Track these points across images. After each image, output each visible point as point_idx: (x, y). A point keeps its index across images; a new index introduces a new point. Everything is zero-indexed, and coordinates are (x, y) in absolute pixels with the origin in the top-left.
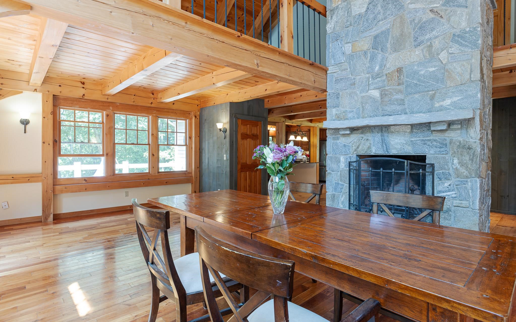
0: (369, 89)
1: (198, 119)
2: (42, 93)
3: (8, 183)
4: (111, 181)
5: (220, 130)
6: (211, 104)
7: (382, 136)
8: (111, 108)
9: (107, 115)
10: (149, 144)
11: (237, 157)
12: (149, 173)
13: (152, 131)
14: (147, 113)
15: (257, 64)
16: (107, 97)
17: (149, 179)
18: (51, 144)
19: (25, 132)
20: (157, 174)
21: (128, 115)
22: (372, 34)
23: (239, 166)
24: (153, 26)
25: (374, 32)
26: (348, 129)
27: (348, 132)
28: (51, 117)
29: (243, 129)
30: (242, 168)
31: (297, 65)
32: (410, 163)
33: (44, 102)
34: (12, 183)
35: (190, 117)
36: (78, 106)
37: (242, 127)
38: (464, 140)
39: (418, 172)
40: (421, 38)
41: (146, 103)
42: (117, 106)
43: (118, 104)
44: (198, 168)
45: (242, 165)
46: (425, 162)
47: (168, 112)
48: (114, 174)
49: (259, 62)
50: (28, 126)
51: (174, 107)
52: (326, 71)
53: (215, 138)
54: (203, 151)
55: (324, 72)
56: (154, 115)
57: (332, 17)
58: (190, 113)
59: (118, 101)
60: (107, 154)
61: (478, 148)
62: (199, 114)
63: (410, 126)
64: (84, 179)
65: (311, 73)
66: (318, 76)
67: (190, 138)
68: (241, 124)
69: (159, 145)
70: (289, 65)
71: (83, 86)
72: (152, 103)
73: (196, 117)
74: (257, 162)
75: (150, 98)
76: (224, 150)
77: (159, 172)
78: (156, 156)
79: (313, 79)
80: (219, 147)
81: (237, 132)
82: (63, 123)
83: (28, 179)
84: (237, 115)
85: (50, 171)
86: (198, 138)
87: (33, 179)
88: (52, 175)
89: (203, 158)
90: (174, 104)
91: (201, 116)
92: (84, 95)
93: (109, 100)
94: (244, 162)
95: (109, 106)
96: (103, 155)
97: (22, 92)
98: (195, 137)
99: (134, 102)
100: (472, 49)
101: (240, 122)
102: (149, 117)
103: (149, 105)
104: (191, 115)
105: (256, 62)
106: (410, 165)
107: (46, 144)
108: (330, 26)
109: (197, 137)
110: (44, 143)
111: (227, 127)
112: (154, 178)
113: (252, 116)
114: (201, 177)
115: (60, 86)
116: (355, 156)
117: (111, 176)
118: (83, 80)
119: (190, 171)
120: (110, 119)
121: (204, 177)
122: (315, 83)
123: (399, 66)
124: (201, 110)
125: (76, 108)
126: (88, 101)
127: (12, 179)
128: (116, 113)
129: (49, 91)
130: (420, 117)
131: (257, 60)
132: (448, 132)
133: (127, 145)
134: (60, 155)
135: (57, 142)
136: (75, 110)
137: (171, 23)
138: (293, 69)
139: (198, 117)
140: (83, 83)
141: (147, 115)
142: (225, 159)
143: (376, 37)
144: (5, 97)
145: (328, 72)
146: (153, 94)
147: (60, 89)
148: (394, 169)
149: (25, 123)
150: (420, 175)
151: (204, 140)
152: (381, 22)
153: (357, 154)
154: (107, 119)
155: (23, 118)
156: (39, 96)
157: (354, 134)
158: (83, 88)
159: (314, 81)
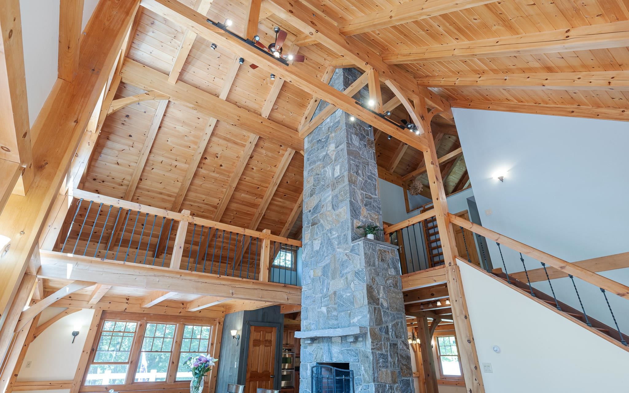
0: (321, 306)
1: (221, 325)
2: (95, 309)
3: (45, 389)
4: (128, 390)
5: (234, 337)
6: (232, 311)
7: (329, 345)
8: (145, 318)
9: (141, 325)
10: (171, 352)
11: (247, 365)
12: (166, 382)
13: (177, 339)
14: (175, 322)
15: (232, 293)
16: (143, 309)
17: (164, 389)
18: (89, 352)
19: (73, 343)
20: (173, 383)
21: (159, 324)
22: (322, 265)
23: (249, 375)
24: (159, 281)
25: (323, 264)
26: (309, 339)
27: (309, 342)
28: (96, 328)
29: (255, 335)
30: (251, 377)
31: (270, 289)
32: (336, 370)
33: (95, 316)
34: (48, 389)
35: (215, 323)
36: (119, 318)
37: (255, 334)
38: (365, 350)
39: (342, 378)
40: (343, 272)
41: (176, 312)
42: (150, 317)
43: (152, 315)
44: (215, 377)
45: (251, 374)
46: (349, 369)
47: (195, 320)
48: (133, 382)
49: (233, 291)
50: (77, 337)
51: (200, 315)
52: (301, 289)
53: (231, 345)
54: (222, 358)
55: (299, 290)
56: (181, 323)
57: (304, 249)
58: (216, 320)
59: (152, 312)
60: (131, 362)
61: (371, 357)
62: (223, 320)
63: (340, 338)
64: (105, 387)
65: (284, 293)
66: (292, 294)
67: (212, 344)
68: (255, 331)
69: (180, 352)
70: (262, 290)
71: (127, 301)
72: (181, 312)
73: (219, 323)
74: (269, 371)
75: (180, 308)
76: (236, 358)
77: (175, 381)
78: (175, 363)
79: (287, 297)
80: (232, 354)
81: (249, 338)
82: (104, 333)
83: (61, 385)
84: (250, 322)
85: (80, 378)
86: (219, 345)
87: (64, 385)
88: (81, 382)
89: (221, 366)
90: (200, 312)
91: (224, 322)
92: (126, 309)
93: (145, 312)
94: (254, 370)
95: (144, 317)
96: (127, 363)
97: (81, 309)
98: (217, 344)
99: (165, 312)
100: (363, 283)
101: (253, 328)
102: (176, 325)
103: (178, 314)
104: (216, 321)
105: (231, 292)
106: (336, 371)
107: (85, 353)
108: (304, 256)
109: (218, 343)
110: (83, 351)
111: (240, 333)
112: (169, 388)
113: (267, 322)
114: (216, 388)
115: (110, 303)
116: (315, 363)
117: (129, 384)
118: (128, 298)
119: (207, 381)
120: (142, 328)
121: (218, 388)
122: (288, 300)
123: (334, 290)
124: (226, 316)
125: (117, 320)
126: (128, 313)
127: (50, 385)
128: (149, 323)
129: (100, 308)
130: (339, 331)
131: (232, 290)
132: (358, 343)
133: (152, 353)
134: (93, 363)
135: (94, 351)
136: (116, 321)
137: (170, 278)
138: (265, 292)
139: (222, 324)
140: (128, 299)
141: (175, 323)
142: (235, 367)
143: (324, 267)
144: (68, 314)
145: (302, 290)
146: (183, 305)
147: (109, 305)
148: (344, 376)
149: (75, 334)
150: (343, 381)
151: (223, 347)
152: (326, 258)
153: (317, 362)
154: (139, 328)
155: (75, 331)
156: (93, 311)
157: (315, 343)
158: (127, 303)
159: (287, 298)
